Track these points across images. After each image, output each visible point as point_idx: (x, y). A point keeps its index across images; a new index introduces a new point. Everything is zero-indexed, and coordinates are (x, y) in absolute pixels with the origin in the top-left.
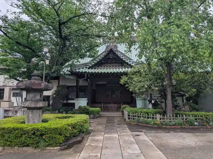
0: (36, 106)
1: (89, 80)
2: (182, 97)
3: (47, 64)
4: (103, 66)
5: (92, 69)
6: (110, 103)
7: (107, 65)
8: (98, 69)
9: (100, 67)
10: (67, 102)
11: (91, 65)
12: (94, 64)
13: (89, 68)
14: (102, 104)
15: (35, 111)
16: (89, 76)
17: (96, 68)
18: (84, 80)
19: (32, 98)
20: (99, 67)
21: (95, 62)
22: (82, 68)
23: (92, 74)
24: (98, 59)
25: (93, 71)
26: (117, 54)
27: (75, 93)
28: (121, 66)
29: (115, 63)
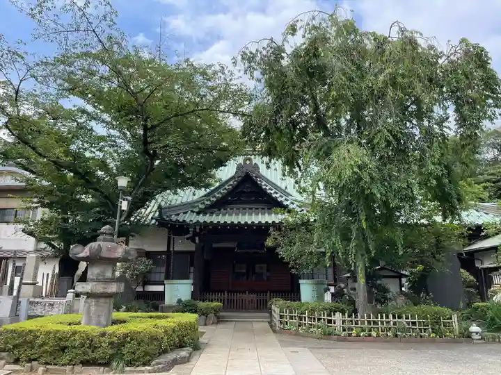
0: (106, 290)
1: (197, 238)
2: (398, 279)
3: (122, 209)
4: (228, 209)
5: (205, 214)
6: (244, 292)
7: (238, 206)
8: (218, 215)
9: (222, 210)
10: (144, 288)
11: (202, 206)
12: (209, 203)
13: (198, 213)
14: (226, 293)
15: (102, 300)
16: (198, 230)
17: (213, 213)
18: (188, 239)
19: (99, 275)
20: (220, 210)
21: (212, 199)
22: (184, 213)
23: (205, 225)
24: (218, 193)
25: (207, 218)
26: (259, 183)
27: (163, 269)
28: (268, 209)
29: (256, 202)
